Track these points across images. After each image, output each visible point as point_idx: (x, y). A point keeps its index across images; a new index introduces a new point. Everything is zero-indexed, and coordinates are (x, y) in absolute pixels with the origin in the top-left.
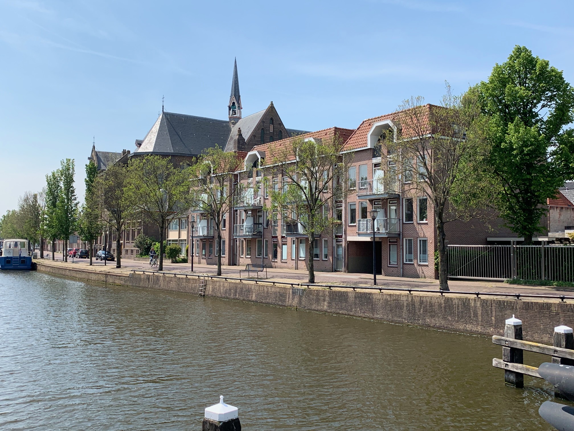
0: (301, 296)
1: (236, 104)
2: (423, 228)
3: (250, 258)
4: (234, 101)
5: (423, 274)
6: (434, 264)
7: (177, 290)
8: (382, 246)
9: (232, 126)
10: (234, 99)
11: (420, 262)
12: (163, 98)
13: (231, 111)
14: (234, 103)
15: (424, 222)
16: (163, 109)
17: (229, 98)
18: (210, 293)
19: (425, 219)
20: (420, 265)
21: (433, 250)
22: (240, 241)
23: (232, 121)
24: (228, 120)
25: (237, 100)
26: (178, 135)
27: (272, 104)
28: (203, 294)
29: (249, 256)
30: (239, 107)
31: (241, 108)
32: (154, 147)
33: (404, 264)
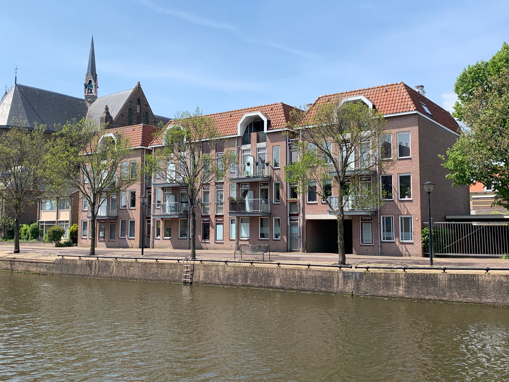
0: (359, 281)
1: (93, 83)
2: (406, 206)
3: (170, 239)
4: (91, 79)
5: (407, 252)
6: (421, 242)
7: (141, 277)
8: (353, 224)
9: (88, 104)
10: (91, 77)
11: (402, 240)
12: (16, 69)
13: (87, 90)
14: (90, 82)
15: (406, 198)
16: (16, 80)
17: (85, 76)
18: (201, 279)
19: (407, 197)
20: (402, 243)
21: (420, 228)
22: (154, 221)
23: (89, 100)
24: (84, 98)
25: (94, 77)
26: (34, 110)
27: (139, 84)
28: (189, 280)
29: (169, 238)
30: (95, 86)
31: (98, 87)
32: (8, 120)
33: (382, 242)
